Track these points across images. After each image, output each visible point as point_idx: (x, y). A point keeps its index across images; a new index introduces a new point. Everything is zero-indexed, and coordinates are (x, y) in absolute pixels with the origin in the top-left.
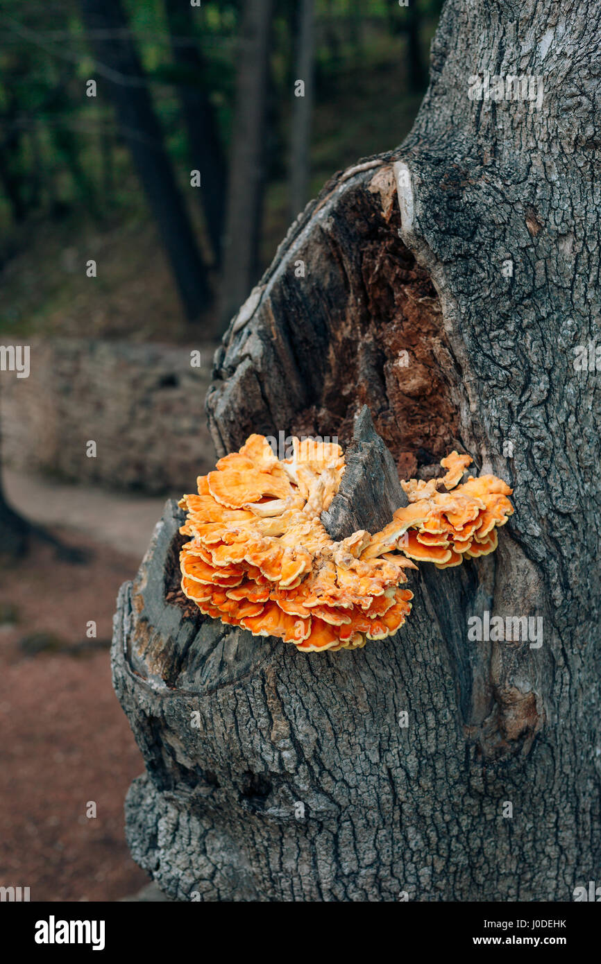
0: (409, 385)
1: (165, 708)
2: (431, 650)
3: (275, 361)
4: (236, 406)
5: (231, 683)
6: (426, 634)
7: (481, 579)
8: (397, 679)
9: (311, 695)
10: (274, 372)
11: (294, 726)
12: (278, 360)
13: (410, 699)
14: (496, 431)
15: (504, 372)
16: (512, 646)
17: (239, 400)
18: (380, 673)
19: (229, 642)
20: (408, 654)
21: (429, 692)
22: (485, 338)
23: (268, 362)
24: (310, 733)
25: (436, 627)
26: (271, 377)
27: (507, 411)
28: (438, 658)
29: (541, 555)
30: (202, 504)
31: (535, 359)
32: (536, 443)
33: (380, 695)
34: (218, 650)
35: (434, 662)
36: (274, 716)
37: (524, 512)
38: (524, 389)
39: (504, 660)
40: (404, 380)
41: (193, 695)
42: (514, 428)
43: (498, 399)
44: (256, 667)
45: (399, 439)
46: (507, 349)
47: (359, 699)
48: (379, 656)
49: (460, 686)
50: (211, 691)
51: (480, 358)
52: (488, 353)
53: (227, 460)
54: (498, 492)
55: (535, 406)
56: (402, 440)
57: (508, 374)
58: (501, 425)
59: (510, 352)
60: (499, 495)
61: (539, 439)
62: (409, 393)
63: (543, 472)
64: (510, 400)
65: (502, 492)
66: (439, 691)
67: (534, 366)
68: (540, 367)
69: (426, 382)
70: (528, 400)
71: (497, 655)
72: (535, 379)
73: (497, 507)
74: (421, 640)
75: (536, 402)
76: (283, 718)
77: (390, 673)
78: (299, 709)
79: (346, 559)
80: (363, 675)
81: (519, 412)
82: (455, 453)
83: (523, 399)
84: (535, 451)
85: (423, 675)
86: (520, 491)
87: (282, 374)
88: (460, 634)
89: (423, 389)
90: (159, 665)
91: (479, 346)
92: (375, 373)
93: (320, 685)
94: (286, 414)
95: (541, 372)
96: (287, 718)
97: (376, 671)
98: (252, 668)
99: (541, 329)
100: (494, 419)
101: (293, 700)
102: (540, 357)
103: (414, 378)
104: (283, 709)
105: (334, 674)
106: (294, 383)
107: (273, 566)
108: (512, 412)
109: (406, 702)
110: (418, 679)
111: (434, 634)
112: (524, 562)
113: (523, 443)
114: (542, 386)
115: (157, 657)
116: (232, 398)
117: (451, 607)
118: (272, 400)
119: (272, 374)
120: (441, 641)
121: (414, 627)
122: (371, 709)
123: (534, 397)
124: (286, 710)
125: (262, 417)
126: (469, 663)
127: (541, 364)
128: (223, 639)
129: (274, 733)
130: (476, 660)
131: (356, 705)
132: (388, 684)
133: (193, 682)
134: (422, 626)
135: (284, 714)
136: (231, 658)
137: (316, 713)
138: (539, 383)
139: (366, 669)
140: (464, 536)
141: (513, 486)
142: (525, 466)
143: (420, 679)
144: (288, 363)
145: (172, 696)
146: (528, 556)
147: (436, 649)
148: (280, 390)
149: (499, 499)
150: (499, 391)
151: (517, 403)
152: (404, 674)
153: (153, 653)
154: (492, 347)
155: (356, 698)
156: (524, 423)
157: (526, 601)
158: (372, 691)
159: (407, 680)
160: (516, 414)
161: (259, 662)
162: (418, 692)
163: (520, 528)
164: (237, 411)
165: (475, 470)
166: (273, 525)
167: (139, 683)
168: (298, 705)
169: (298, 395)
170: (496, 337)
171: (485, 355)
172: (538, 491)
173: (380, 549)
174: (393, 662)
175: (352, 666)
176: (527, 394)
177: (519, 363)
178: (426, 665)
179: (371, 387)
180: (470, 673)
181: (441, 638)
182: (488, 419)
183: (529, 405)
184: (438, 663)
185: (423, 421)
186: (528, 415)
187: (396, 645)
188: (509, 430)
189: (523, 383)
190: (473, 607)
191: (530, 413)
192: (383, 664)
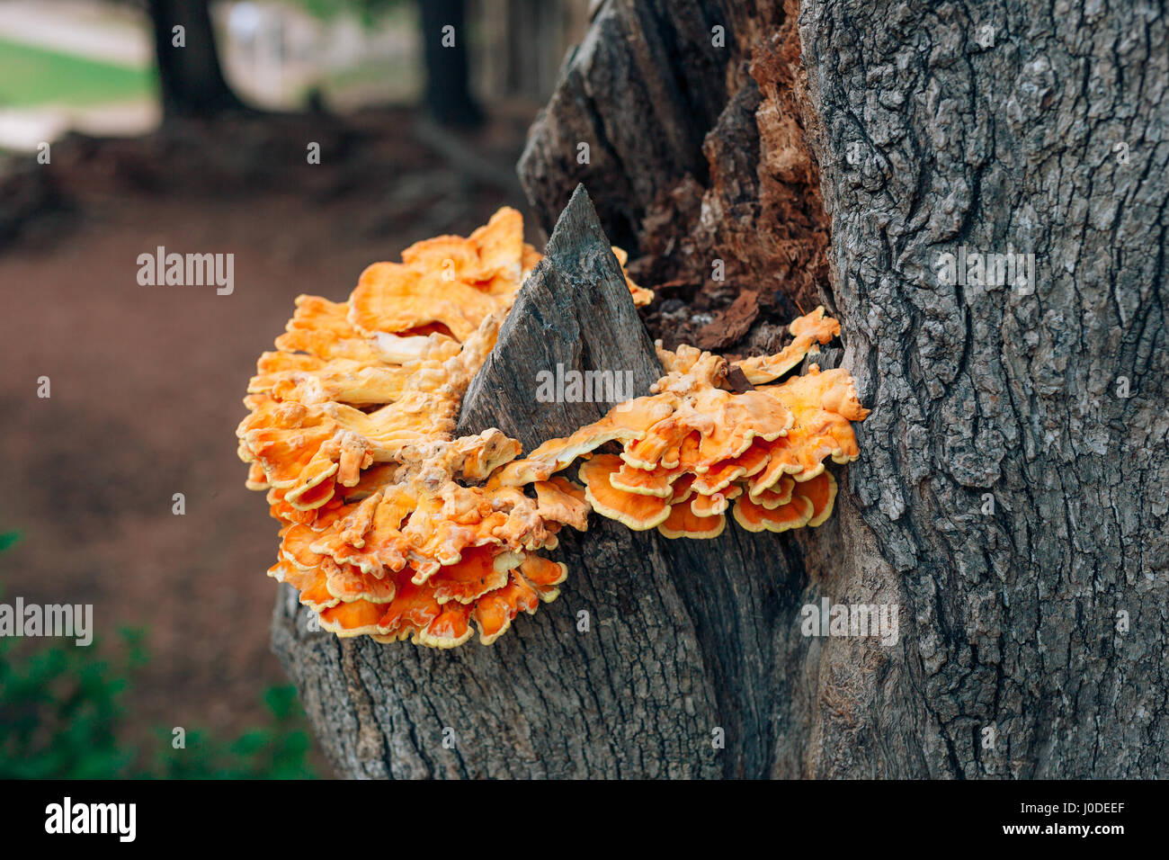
0: (780, 159)
2: (673, 683)
3: (630, 79)
4: (547, 152)
6: (661, 649)
7: (813, 574)
8: (591, 718)
9: (418, 700)
10: (628, 100)
11: (390, 744)
12: (635, 77)
13: (618, 761)
14: (852, 282)
15: (879, 158)
16: (840, 721)
17: (555, 142)
18: (557, 698)
20: (617, 679)
21: (662, 756)
22: (857, 78)
23: (613, 79)
24: (412, 764)
25: (689, 641)
26: (619, 108)
27: (879, 243)
28: (689, 700)
29: (901, 559)
30: (321, 318)
31: (939, 139)
32: (928, 324)
33: (555, 736)
35: (678, 704)
36: (361, 716)
37: (878, 463)
38: (916, 202)
39: (825, 742)
40: (775, 147)
42: (884, 282)
43: (864, 214)
45: (759, 262)
46: (891, 109)
47: (515, 731)
48: (554, 668)
49: (742, 763)
51: (839, 118)
52: (856, 112)
53: (426, 248)
54: (834, 411)
55: (933, 243)
56: (765, 264)
57: (883, 163)
58: (863, 271)
59: (895, 116)
60: (831, 417)
61: (936, 316)
62: (779, 174)
63: (934, 388)
64: (883, 221)
65: (841, 410)
66: (681, 761)
67: (940, 155)
68: (954, 159)
69: (802, 158)
70: (922, 228)
71: (817, 729)
72: (939, 183)
73: (817, 440)
74: (648, 660)
75: (936, 235)
76: (374, 725)
77: (576, 703)
78: (398, 718)
79: (432, 477)
80: (520, 692)
81: (901, 249)
82: (820, 310)
83: (912, 225)
84: (922, 340)
85: (649, 725)
86: (878, 419)
87: (644, 104)
88: (760, 665)
89: (798, 170)
91: (844, 96)
92: (747, 125)
93: (437, 687)
94: (652, 180)
95: (955, 171)
96: (379, 728)
97: (546, 692)
99: (973, 74)
100: (851, 257)
101: (389, 701)
102: (954, 137)
103: (788, 146)
104: (372, 708)
105: (462, 677)
106: (670, 126)
107: (296, 459)
108: (887, 247)
109: (611, 763)
110: (637, 728)
111: (681, 655)
112: (875, 563)
113: (899, 318)
114: (949, 202)
116: (544, 138)
117: (743, 611)
118: (622, 150)
119: (623, 103)
120: (697, 671)
121: (631, 632)
122: (539, 757)
123: (933, 223)
124: (377, 713)
125: (608, 178)
126: (770, 724)
127: (955, 151)
129: (362, 744)
130: (786, 723)
131: (509, 739)
132: (571, 722)
134: (653, 634)
135: (376, 720)
137: (427, 734)
138: (947, 192)
139: (527, 683)
140: (711, 485)
141: (869, 402)
142: (897, 368)
143: (642, 729)
144: (656, 88)
146: (883, 554)
147: (687, 683)
148: (638, 136)
149: (827, 424)
150: (869, 197)
151: (899, 229)
152: (606, 712)
154: (863, 103)
155: (508, 729)
156: (909, 276)
157: (870, 643)
158: (538, 724)
159: (612, 724)
160: (894, 254)
162: (636, 752)
163: (864, 494)
164: (550, 161)
165: (833, 353)
166: (372, 383)
168: (397, 711)
169: (679, 150)
170: (877, 79)
171: (850, 114)
172: (914, 427)
173: (522, 473)
174: (584, 684)
175: (496, 671)
176: (922, 215)
177: (907, 143)
178: (657, 707)
179: (727, 150)
180: (771, 744)
181: (700, 665)
182: (844, 254)
183: (923, 238)
184: (691, 710)
185: (793, 236)
186: (915, 260)
187: (592, 655)
188: (876, 285)
189: (911, 188)
190: (790, 623)
191: (922, 256)
192: (561, 682)
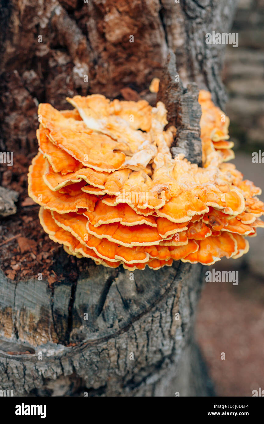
0: (115, 35)
1: (76, 364)
5: (146, 312)
19: (122, 283)
34: (112, 294)
40: (110, 32)
41: (107, 339)
44: (168, 290)
50: (126, 327)
62: (115, 42)
90: (44, 334)
98: (163, 291)
103: (119, 28)
115: (35, 330)
128: (114, 283)
133: (97, 330)
136: (133, 294)
145: (81, 351)
153: (27, 329)
161: (169, 285)
167: (28, 360)
